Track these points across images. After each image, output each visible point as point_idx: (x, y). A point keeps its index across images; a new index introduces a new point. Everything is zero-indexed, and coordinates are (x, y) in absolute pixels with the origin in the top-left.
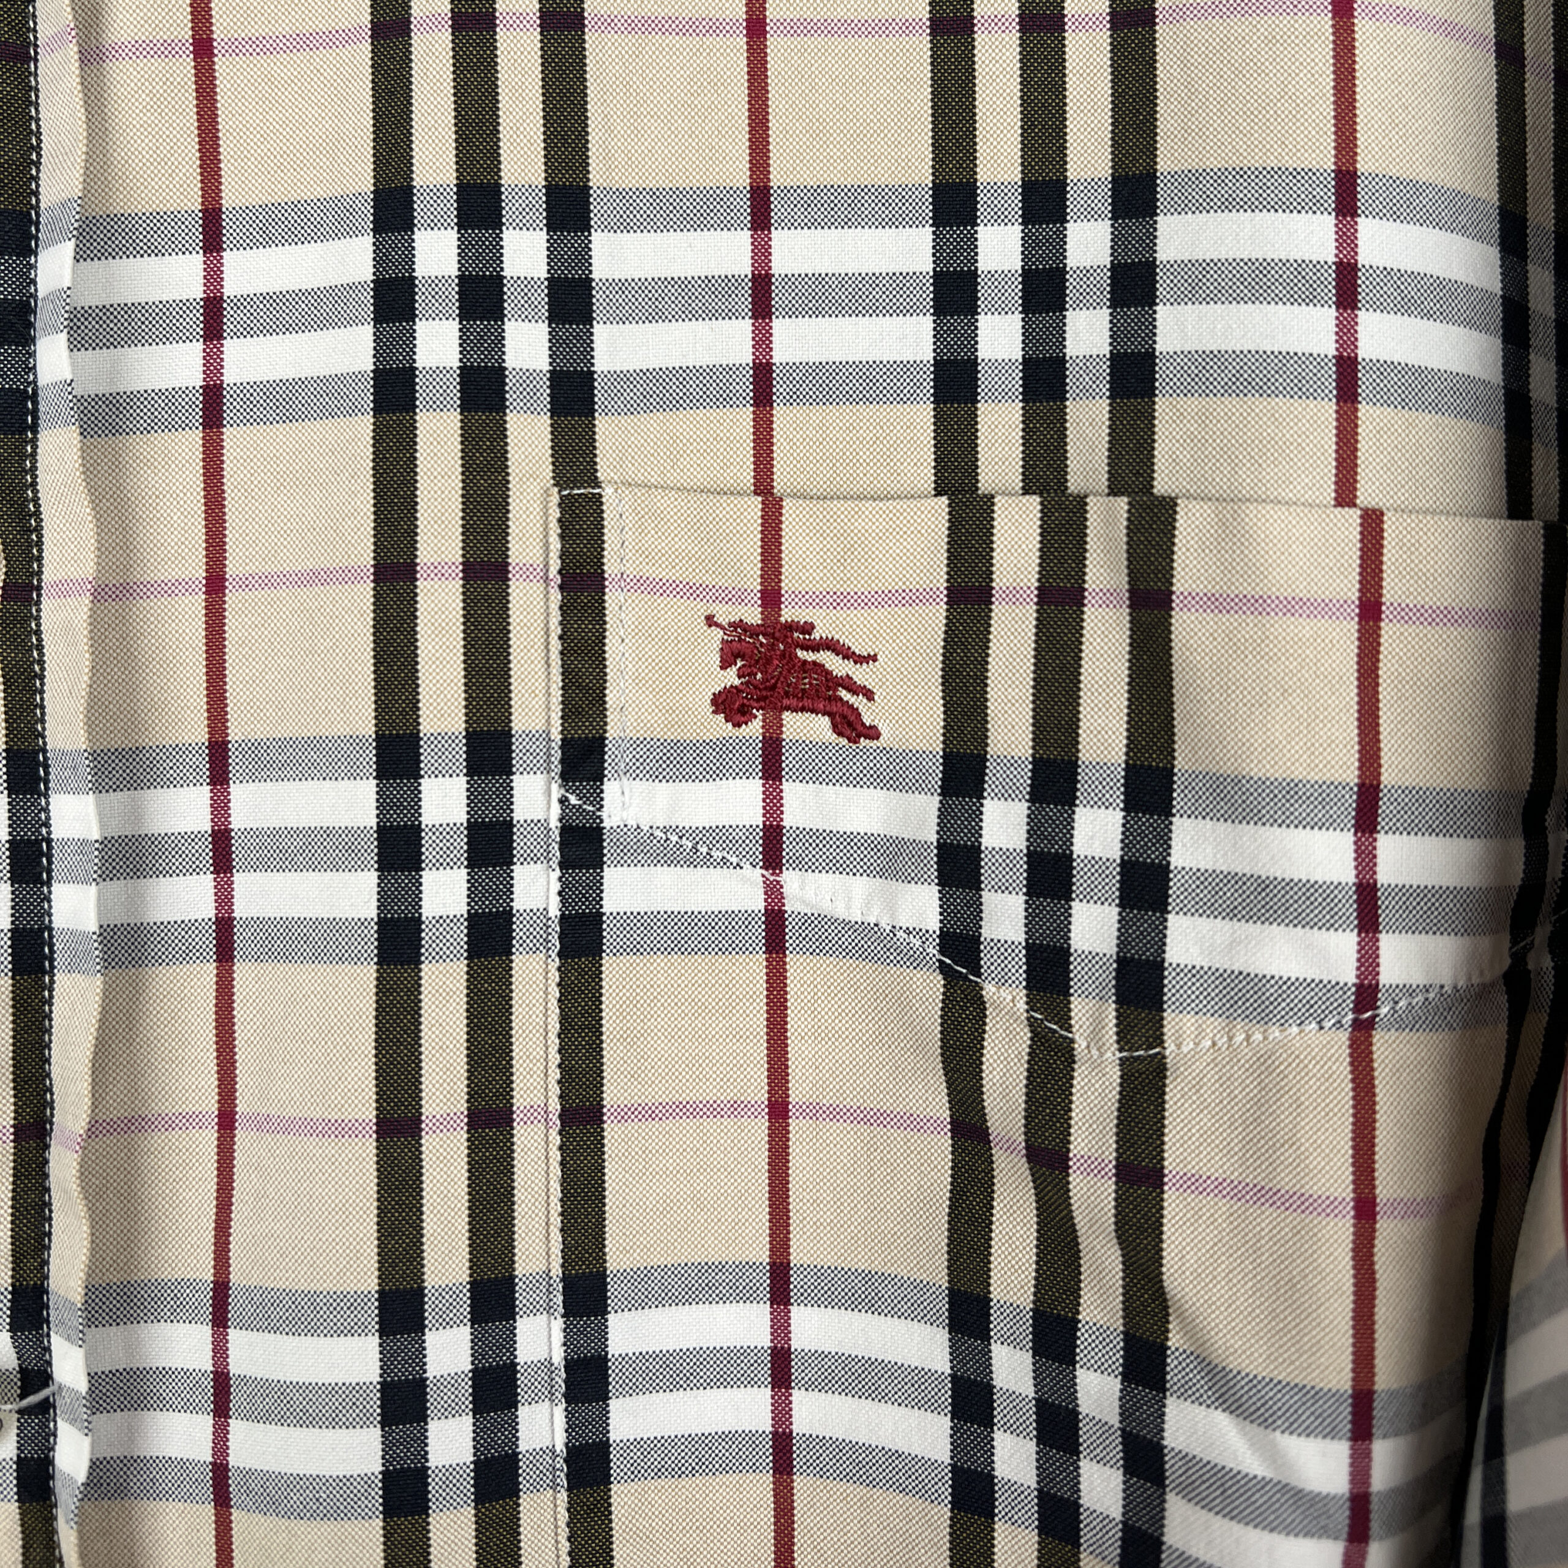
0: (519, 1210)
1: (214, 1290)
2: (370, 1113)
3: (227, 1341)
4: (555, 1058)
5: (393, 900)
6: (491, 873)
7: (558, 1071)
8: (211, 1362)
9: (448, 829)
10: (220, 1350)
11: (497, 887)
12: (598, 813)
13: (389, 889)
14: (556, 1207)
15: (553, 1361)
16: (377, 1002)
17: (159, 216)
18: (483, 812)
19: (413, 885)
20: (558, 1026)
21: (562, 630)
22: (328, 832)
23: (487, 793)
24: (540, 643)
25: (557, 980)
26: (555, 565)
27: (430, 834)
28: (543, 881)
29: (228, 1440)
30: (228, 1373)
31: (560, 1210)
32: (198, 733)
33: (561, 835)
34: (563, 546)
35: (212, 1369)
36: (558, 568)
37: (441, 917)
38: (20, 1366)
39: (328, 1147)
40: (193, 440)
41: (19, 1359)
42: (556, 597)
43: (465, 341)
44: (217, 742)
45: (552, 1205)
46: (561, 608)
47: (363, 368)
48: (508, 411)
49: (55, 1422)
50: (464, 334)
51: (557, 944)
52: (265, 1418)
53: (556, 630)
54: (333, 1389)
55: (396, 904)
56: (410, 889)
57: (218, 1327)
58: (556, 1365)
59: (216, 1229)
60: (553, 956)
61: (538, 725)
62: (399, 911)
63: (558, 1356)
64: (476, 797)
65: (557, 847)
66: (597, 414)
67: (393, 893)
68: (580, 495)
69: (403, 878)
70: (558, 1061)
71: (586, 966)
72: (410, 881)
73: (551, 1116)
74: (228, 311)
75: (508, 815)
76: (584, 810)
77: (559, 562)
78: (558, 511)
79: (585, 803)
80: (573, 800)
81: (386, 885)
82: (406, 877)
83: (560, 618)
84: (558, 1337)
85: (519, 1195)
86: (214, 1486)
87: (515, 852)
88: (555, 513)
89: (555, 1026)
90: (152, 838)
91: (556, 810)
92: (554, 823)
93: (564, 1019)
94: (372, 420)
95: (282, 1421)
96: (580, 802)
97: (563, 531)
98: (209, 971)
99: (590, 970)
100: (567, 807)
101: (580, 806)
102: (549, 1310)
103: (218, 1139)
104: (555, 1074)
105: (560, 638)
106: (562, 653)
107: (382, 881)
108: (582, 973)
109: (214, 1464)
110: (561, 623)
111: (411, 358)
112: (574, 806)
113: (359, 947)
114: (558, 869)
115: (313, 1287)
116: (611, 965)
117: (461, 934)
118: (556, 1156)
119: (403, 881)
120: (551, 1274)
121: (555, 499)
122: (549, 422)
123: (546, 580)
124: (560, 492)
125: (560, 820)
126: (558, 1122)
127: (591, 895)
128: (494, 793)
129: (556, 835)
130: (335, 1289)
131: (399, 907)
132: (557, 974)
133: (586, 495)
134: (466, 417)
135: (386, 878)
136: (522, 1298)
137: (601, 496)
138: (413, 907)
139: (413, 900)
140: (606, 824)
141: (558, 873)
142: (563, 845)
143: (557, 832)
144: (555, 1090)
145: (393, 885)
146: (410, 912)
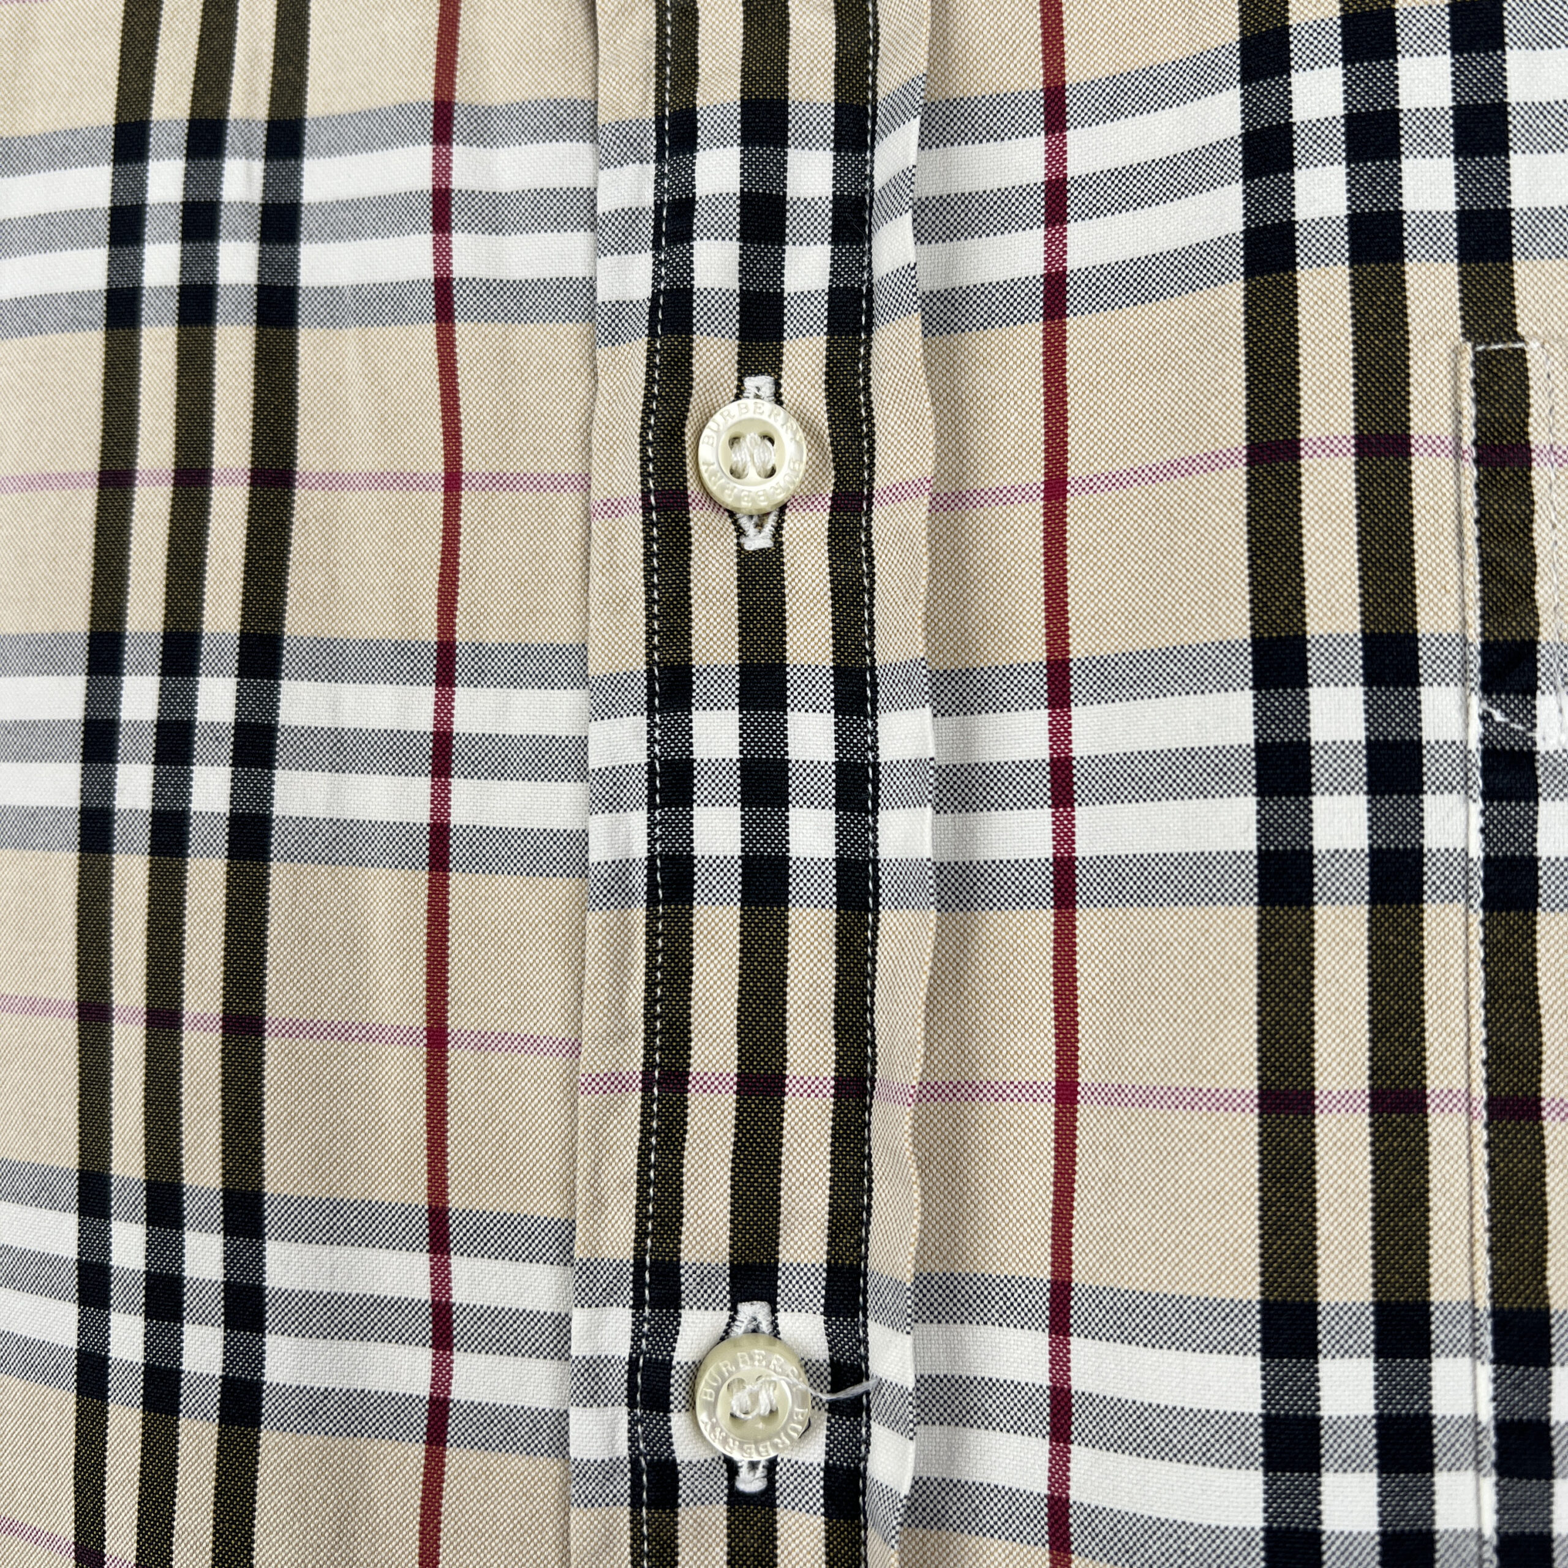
0: (1436, 1219)
1: (1052, 1291)
2: (1252, 1084)
3: (1069, 1352)
4: (1480, 1033)
5: (1276, 830)
6: (1396, 801)
7: (1484, 1049)
8: (1048, 1375)
9: (1343, 747)
10: (1060, 1361)
11: (1404, 819)
12: (1530, 734)
13: (1272, 817)
14: (1482, 1221)
15: (1480, 1418)
16: (1259, 949)
17: (998, 99)
18: (1385, 729)
19: (1302, 811)
20: (1482, 993)
21: (1480, 512)
22: (1192, 753)
23: (1388, 707)
24: (1450, 528)
25: (1481, 936)
26: (1469, 435)
27: (1322, 752)
28: (1461, 814)
29: (1068, 1469)
30: (1070, 1389)
31: (1487, 1224)
32: (1035, 651)
33: (1483, 759)
34: (1479, 411)
35: (1049, 1384)
36: (1472, 438)
37: (1337, 851)
38: (831, 1358)
39: (1197, 1122)
40: (1034, 332)
41: (830, 1350)
42: (1470, 473)
43: (1353, 186)
44: (1056, 661)
45: (1478, 1216)
46: (1477, 486)
47: (1230, 230)
48: (1406, 260)
49: (869, 1428)
50: (1353, 178)
51: (1481, 891)
52: (1117, 1445)
53: (1471, 512)
54: (1204, 1417)
55: (1281, 834)
56: (1298, 816)
57: (1057, 1333)
58: (1484, 1424)
59: (1053, 1220)
60: (1476, 906)
61: (1450, 626)
62: (1284, 842)
63: (1487, 1413)
64: (1375, 711)
65: (1478, 774)
66: (1515, 259)
67: (1276, 821)
68: (1497, 352)
69: (1289, 803)
70: (1484, 1036)
71: (1516, 923)
72: (1297, 807)
73: (1475, 1104)
74: (1072, 192)
75: (1416, 734)
76: (1512, 730)
77: (1473, 431)
78: (1471, 370)
79: (1512, 721)
80: (1498, 716)
81: (1267, 812)
82: (1293, 803)
83: (1476, 498)
84: (1486, 1389)
85: (1436, 1200)
86: (1051, 1525)
87: (1425, 778)
88: (1468, 373)
89: (1479, 994)
90: (984, 768)
91: (1476, 729)
92: (1474, 745)
93: (1490, 985)
94: (1243, 286)
95: (1138, 1450)
96: (1507, 720)
97: (1478, 394)
98: (1045, 920)
99: (1520, 927)
100: (1490, 725)
101: (1507, 725)
102: (1474, 1351)
103: (1056, 1114)
104: (1480, 1053)
105: (1477, 521)
106: (1479, 540)
107: (1262, 807)
108: (1510, 931)
109: (1050, 1498)
110: (1478, 504)
111: (1289, 211)
112: (1499, 724)
113: (1235, 885)
114: (1480, 800)
115: (1178, 1291)
116: (1548, 923)
117: (1362, 873)
118: (1482, 1156)
119: (1289, 807)
120: (1477, 1306)
121: (1469, 356)
122: (1456, 270)
123: (1458, 454)
124: (1474, 347)
125: (1482, 741)
126: (1484, 1113)
127: (1521, 835)
128: (1397, 707)
129: (1477, 759)
130: (1206, 1295)
131: (1285, 838)
132: (1481, 930)
133: (1506, 352)
134: (1356, 270)
135: (1267, 803)
136: (1439, 1331)
137: (1523, 351)
138: (1302, 838)
139: (1302, 829)
140: (1541, 747)
141: (1480, 805)
142: (1485, 772)
143: (1478, 756)
144: (1480, 1073)
145: (1276, 812)
146: (1298, 843)
